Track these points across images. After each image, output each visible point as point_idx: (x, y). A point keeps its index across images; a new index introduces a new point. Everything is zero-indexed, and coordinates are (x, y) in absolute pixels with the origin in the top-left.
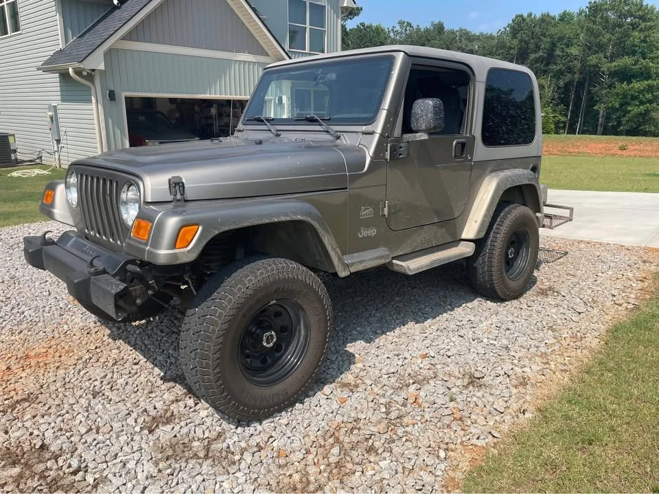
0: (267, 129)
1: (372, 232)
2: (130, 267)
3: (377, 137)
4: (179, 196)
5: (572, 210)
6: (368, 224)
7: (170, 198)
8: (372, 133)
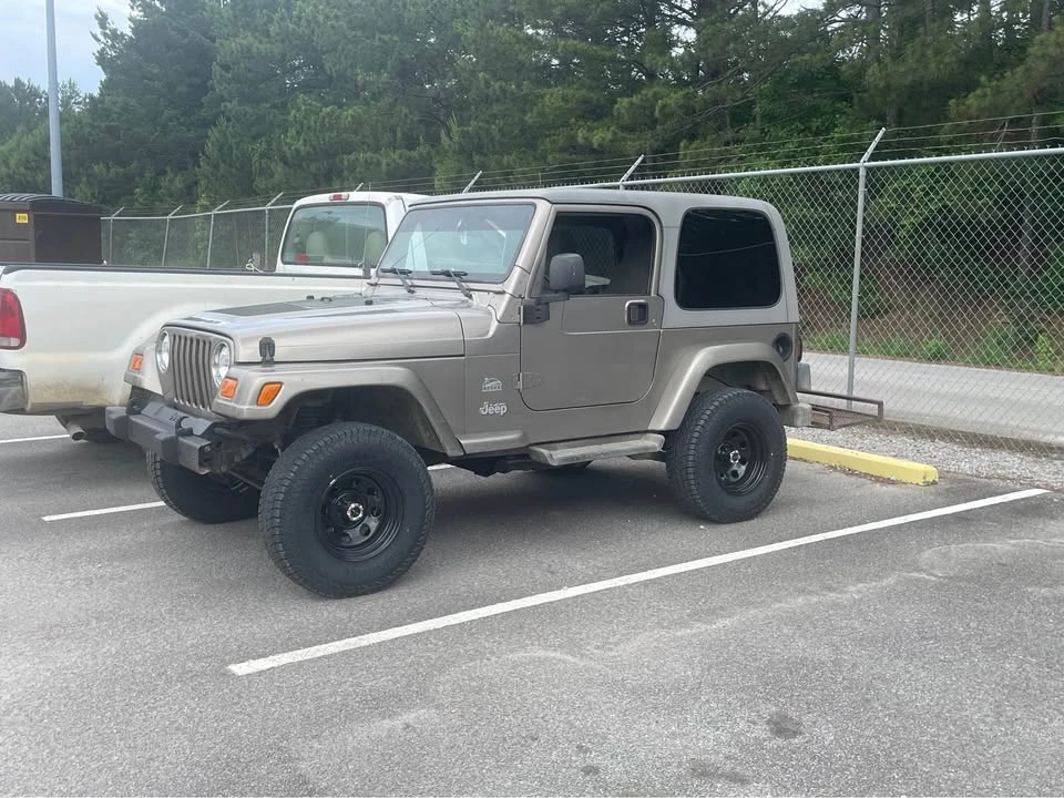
0: (401, 283)
1: (501, 409)
2: (217, 430)
3: (507, 297)
4: (268, 357)
5: (880, 404)
6: (493, 398)
7: (260, 359)
8: (503, 293)
